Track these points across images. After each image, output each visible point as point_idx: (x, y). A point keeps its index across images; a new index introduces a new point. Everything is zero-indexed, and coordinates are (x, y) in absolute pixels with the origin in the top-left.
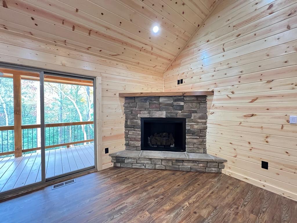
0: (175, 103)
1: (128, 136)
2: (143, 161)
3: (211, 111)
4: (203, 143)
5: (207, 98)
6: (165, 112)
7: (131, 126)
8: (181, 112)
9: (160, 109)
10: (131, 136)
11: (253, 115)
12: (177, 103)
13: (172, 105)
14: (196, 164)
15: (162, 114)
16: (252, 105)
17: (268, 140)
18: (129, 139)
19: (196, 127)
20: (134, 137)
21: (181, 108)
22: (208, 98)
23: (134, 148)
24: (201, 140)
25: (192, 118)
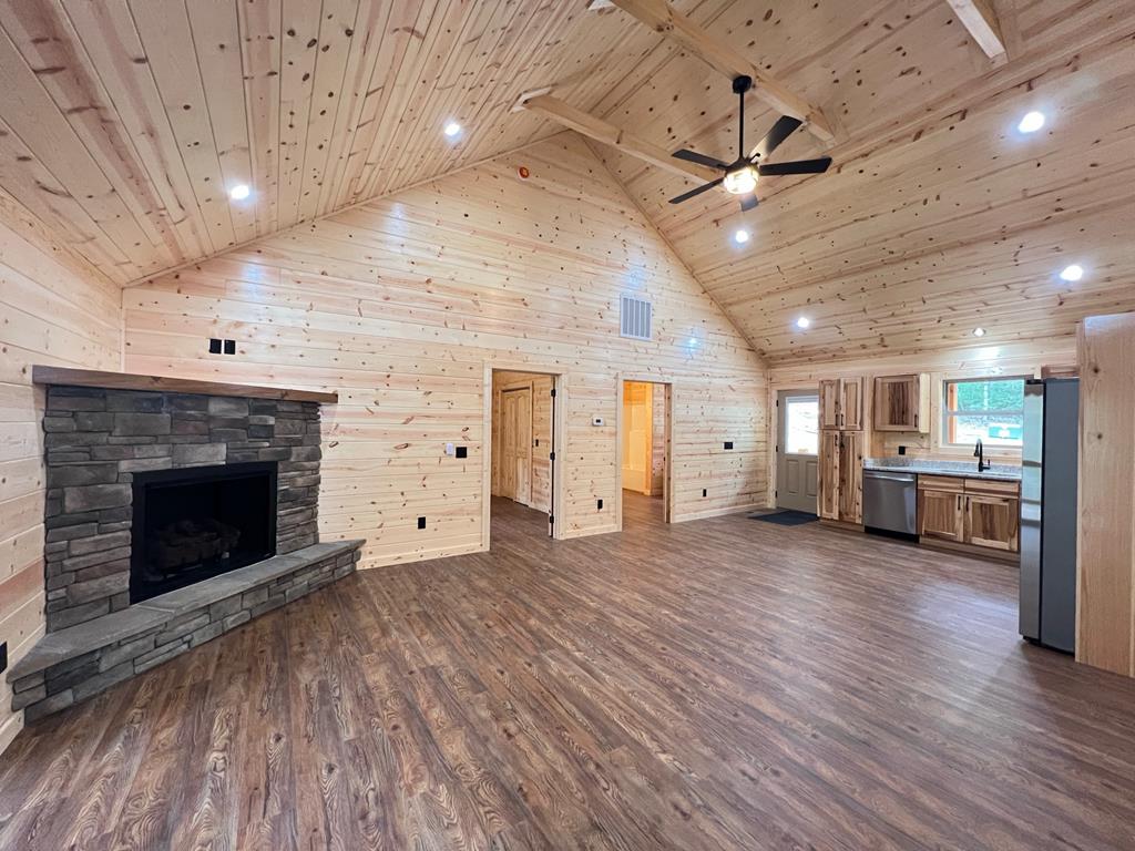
0: (255, 419)
1: (67, 563)
2: (181, 627)
3: (331, 439)
4: (311, 521)
5: (320, 408)
6: (225, 446)
7: (83, 516)
8: (268, 444)
9: (211, 438)
10: (82, 559)
11: (407, 446)
12: (261, 419)
13: (243, 424)
14: (317, 571)
15: (216, 454)
16: (406, 428)
17: (426, 482)
18: (73, 575)
19: (300, 481)
20: (100, 562)
21: (268, 432)
22: (325, 408)
23: (99, 606)
24: (309, 512)
25: (292, 460)
